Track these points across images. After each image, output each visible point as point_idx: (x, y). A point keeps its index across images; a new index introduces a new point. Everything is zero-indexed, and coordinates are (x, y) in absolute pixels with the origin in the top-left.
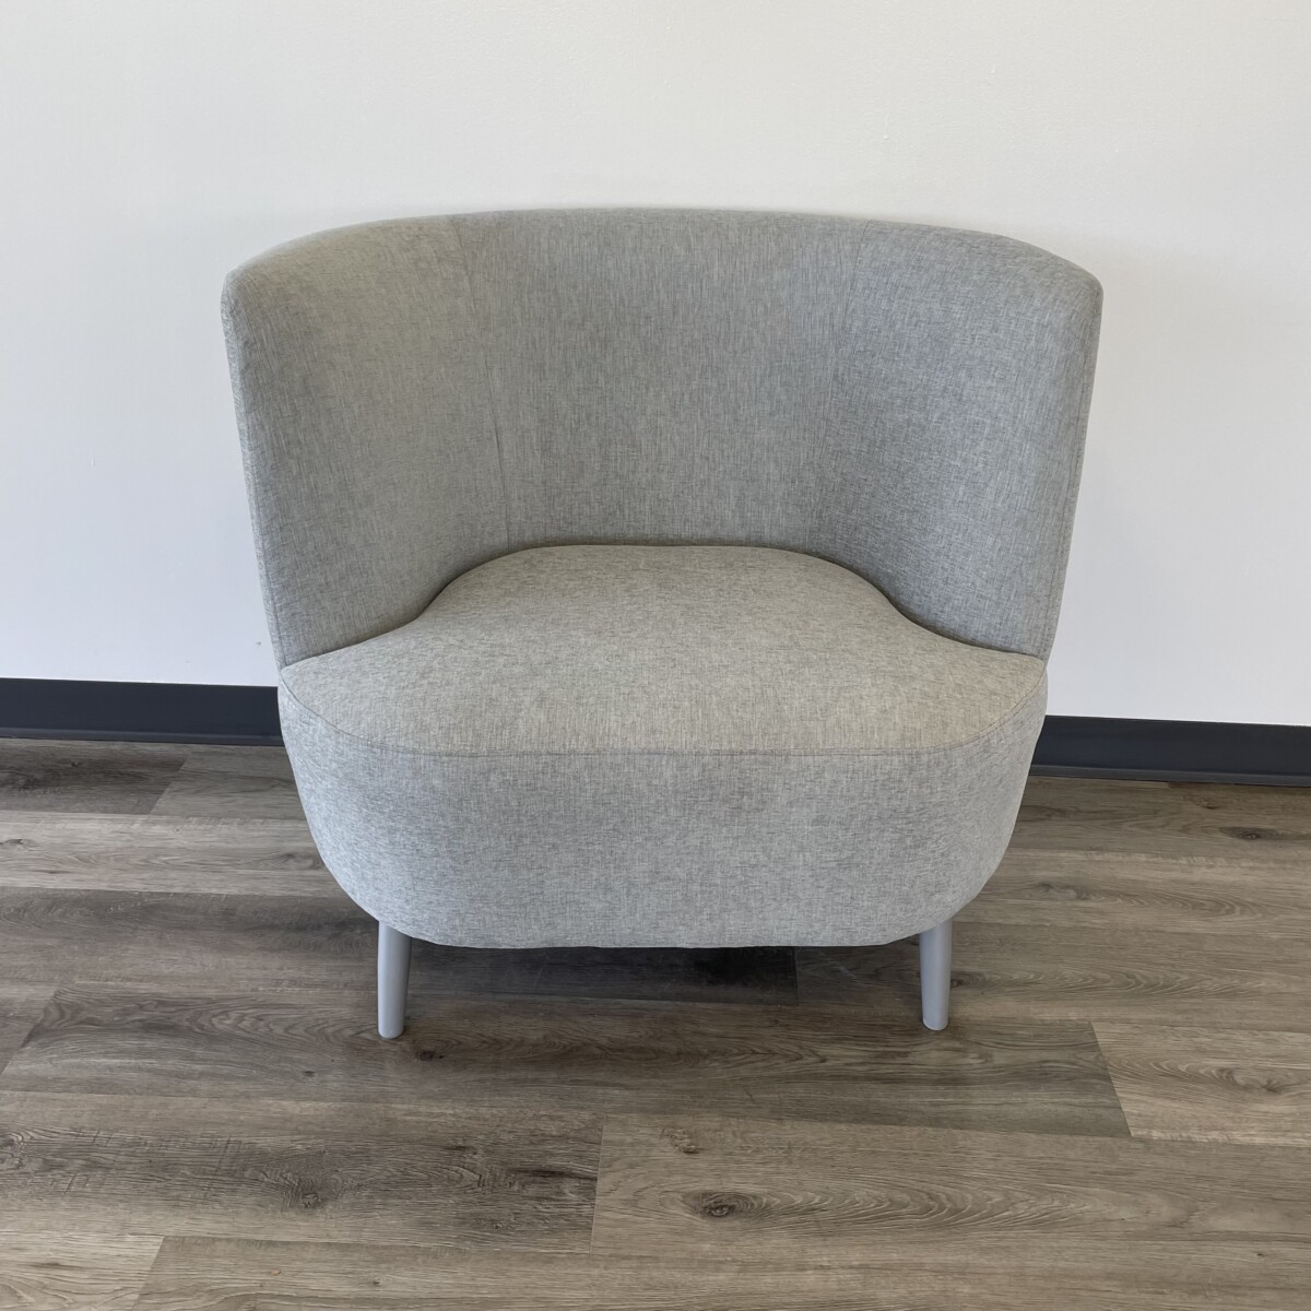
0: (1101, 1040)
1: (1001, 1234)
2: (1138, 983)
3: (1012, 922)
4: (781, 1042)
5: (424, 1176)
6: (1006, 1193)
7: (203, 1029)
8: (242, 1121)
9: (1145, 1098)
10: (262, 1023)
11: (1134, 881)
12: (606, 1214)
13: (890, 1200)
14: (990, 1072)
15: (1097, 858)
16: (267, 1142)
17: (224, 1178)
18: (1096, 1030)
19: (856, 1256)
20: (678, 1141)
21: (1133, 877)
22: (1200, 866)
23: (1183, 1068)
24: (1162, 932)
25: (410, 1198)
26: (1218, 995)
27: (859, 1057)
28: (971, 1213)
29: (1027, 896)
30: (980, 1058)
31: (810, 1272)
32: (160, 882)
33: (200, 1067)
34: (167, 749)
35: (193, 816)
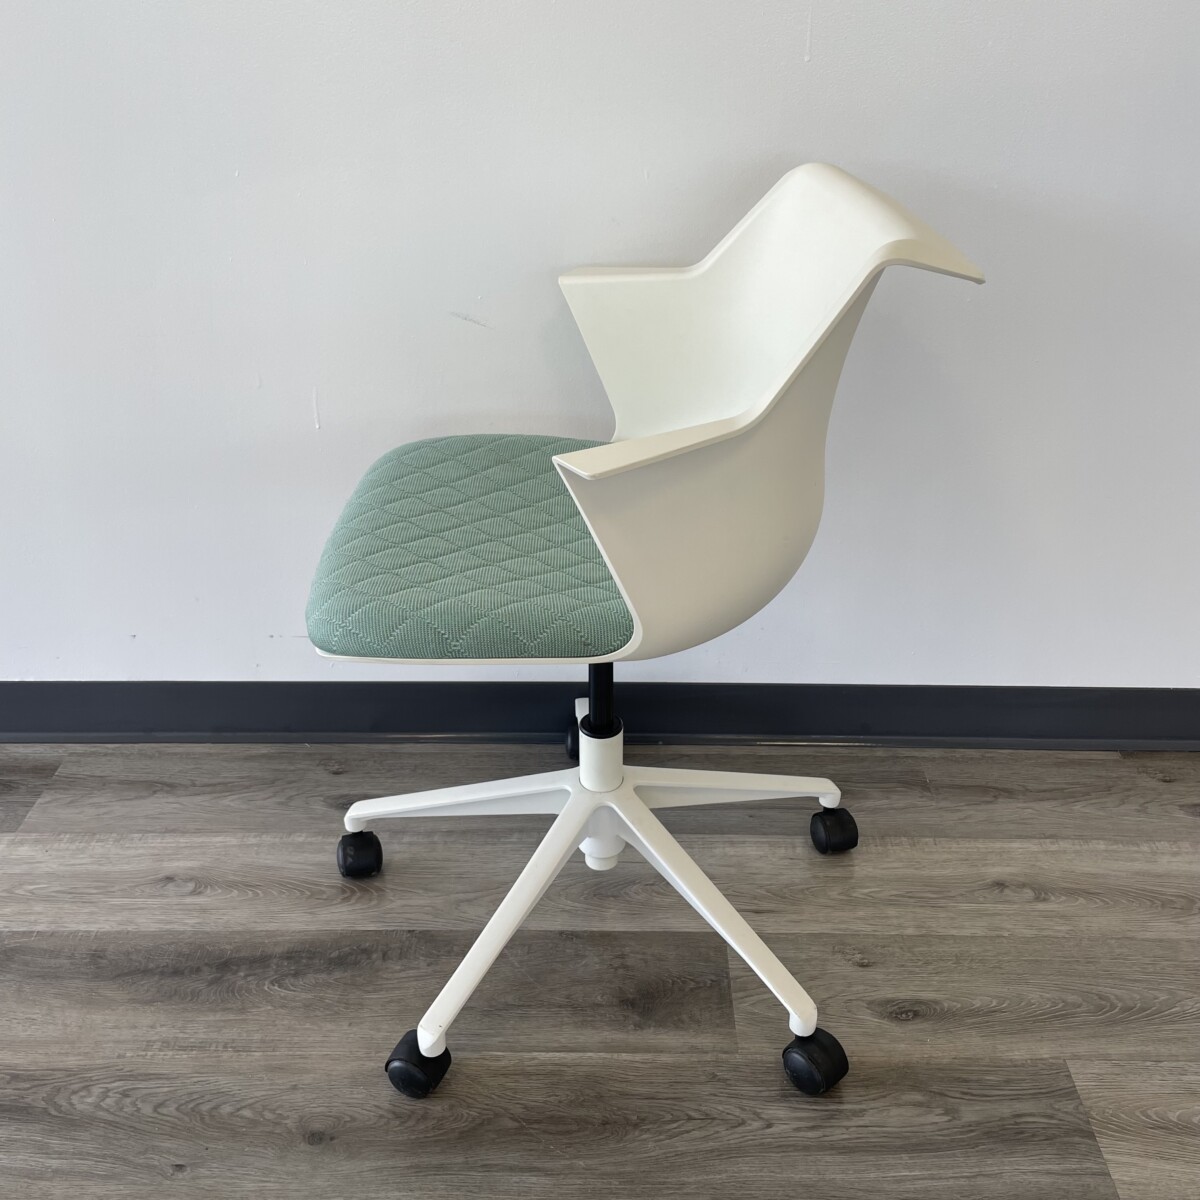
0: (1079, 1083)
2: (1113, 1007)
3: (967, 932)
4: (721, 1102)
7: (61, 1112)
9: (1135, 1160)
10: (128, 1101)
11: (1095, 876)
14: (962, 1133)
15: (1054, 848)
18: (1072, 1070)
21: (1093, 870)
22: (1163, 853)
23: (1173, 1116)
24: (1131, 939)
27: (810, 1118)
29: (981, 899)
30: (946, 1113)
32: (23, 918)
33: (55, 1163)
34: (42, 750)
35: (66, 833)
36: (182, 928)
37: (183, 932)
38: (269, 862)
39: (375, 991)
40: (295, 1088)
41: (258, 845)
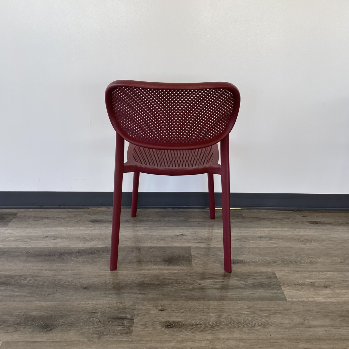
0: (277, 276)
1: (251, 328)
2: (287, 261)
3: (252, 246)
4: (188, 280)
5: (83, 321)
6: (253, 317)
7: (18, 284)
8: (29, 308)
9: (290, 291)
10: (36, 281)
12: (137, 329)
13: (220, 321)
14: (248, 285)
15: (274, 230)
16: (36, 313)
17: (22, 324)
18: (276, 273)
19: (210, 337)
20: (158, 308)
21: (284, 234)
22: (302, 231)
23: (300, 282)
24: (293, 248)
25: (78, 327)
26: (309, 263)
27: (210, 283)
28: (243, 323)
29: (256, 240)
30: (244, 282)
31: (197, 342)
32: (8, 245)
33: (17, 294)
34: (13, 210)
35: (19, 227)
36: (50, 247)
37: (51, 247)
38: (74, 233)
39: (101, 259)
40: (80, 278)
41: (70, 230)
